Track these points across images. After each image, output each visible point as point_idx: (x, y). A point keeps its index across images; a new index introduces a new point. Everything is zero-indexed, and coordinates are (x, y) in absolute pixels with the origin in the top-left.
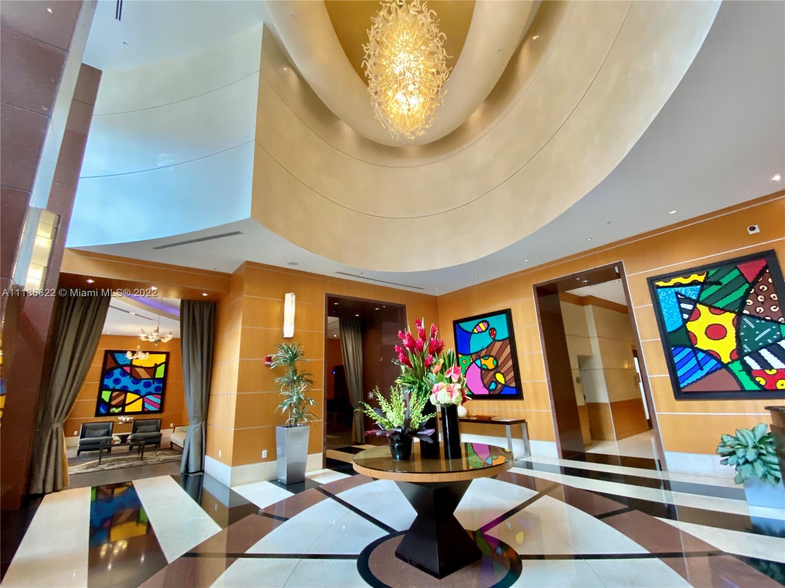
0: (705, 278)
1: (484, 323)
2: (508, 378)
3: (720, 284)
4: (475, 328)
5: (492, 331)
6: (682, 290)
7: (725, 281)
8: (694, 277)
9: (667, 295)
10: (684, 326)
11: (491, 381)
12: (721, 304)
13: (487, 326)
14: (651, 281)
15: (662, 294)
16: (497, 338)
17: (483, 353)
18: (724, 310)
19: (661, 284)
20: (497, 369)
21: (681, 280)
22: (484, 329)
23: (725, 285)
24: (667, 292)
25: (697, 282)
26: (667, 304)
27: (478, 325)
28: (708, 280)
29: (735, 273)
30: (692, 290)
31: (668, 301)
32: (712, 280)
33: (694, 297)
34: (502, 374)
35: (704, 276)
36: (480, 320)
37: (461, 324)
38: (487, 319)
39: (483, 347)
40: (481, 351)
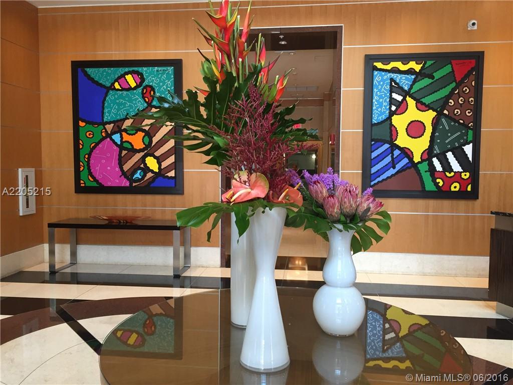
0: (421, 67)
1: (135, 76)
2: (165, 164)
3: (433, 77)
4: (116, 80)
5: (148, 91)
6: (397, 77)
7: (437, 75)
8: (412, 65)
9: (383, 80)
10: (389, 118)
11: (136, 167)
12: (427, 100)
13: (138, 80)
14: (370, 59)
15: (377, 77)
16: (154, 103)
17: (128, 123)
18: (428, 107)
19: (379, 65)
20: (149, 150)
21: (399, 65)
22: (133, 84)
23: (437, 80)
24: (382, 76)
25: (413, 70)
26: (380, 91)
27: (122, 76)
28: (423, 72)
29: (448, 69)
30: (407, 79)
31: (381, 88)
32: (427, 72)
33: (406, 88)
34: (155, 157)
35: (422, 65)
36: (127, 70)
37: (90, 71)
38: (140, 69)
39: (128, 114)
40: (124, 120)
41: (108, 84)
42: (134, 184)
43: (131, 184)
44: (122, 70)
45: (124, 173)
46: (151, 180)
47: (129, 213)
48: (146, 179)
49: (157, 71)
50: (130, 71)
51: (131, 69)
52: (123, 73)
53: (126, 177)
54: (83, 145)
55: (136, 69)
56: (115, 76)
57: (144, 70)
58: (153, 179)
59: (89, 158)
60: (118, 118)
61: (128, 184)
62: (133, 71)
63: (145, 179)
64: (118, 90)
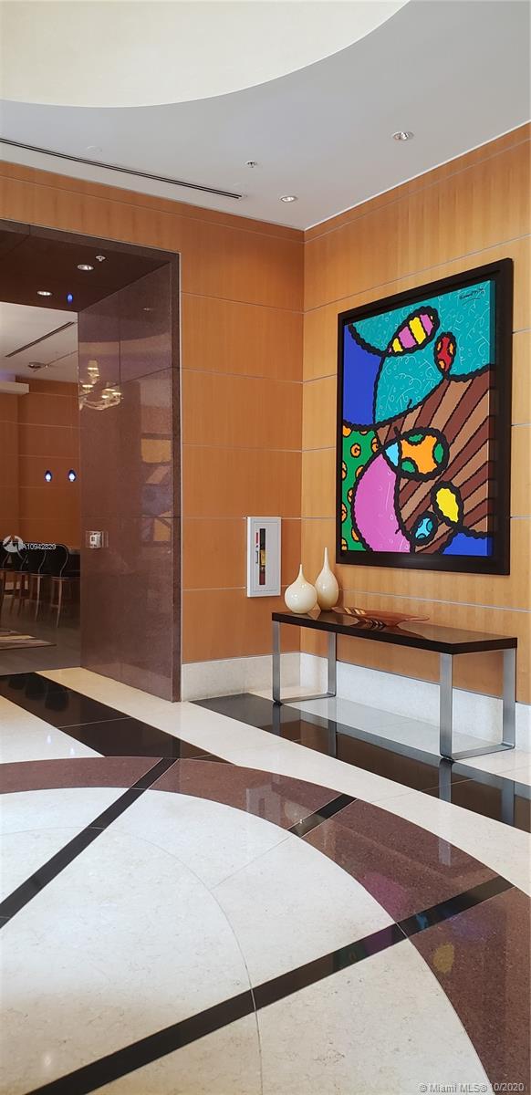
1: (425, 317)
2: (469, 505)
4: (396, 336)
5: (444, 345)
11: (421, 511)
13: (430, 326)
16: (455, 371)
17: (409, 422)
20: (442, 475)
22: (421, 337)
27: (406, 324)
34: (455, 490)
36: (411, 309)
37: (360, 326)
38: (432, 303)
39: (411, 401)
40: (404, 414)
42: (418, 549)
43: (412, 548)
44: (404, 313)
45: (402, 526)
46: (445, 539)
48: (437, 536)
49: (462, 297)
50: (416, 310)
52: (405, 317)
53: (405, 533)
54: (346, 472)
56: (394, 326)
58: (449, 539)
59: (353, 497)
60: (397, 412)
61: (407, 548)
62: (422, 308)
64: (399, 354)
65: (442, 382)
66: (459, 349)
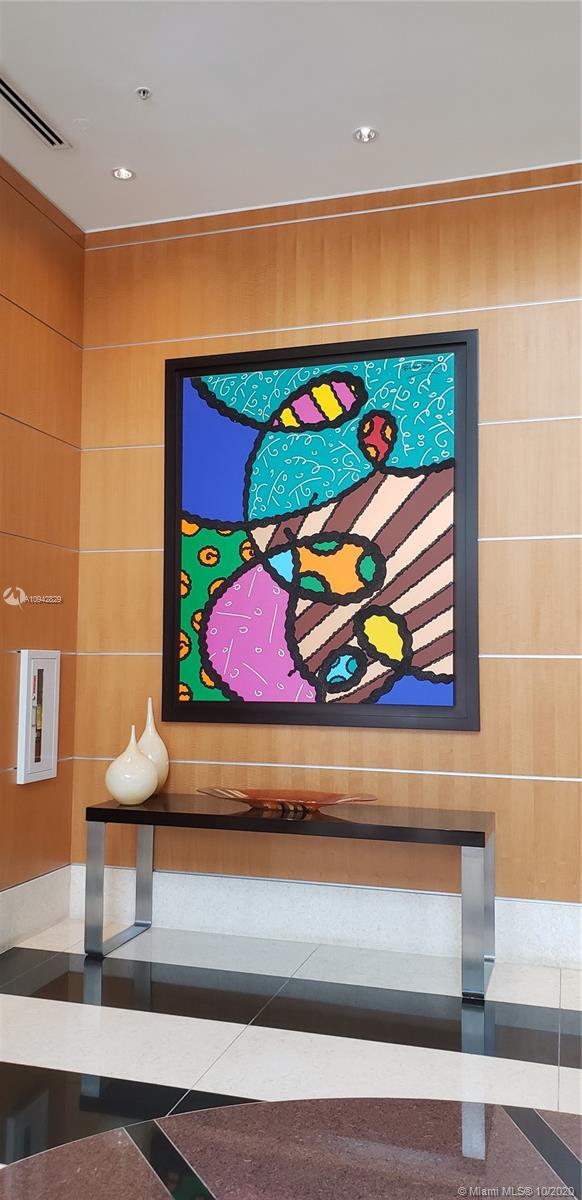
1: (341, 387)
2: (420, 639)
4: (287, 403)
5: (376, 428)
11: (336, 645)
13: (349, 399)
16: (393, 461)
20: (372, 598)
22: (333, 411)
27: (306, 390)
34: (393, 617)
36: (317, 371)
37: (215, 382)
38: (354, 368)
39: (316, 495)
40: (304, 512)
41: (263, 416)
42: (330, 697)
43: (320, 697)
44: (301, 375)
45: (301, 666)
46: (380, 684)
47: (313, 785)
48: (365, 680)
49: (405, 368)
50: (325, 375)
51: (328, 369)
52: (305, 381)
53: (307, 675)
54: (189, 587)
55: (342, 367)
56: (283, 391)
57: (364, 369)
58: (387, 683)
59: (204, 624)
61: (310, 696)
62: (335, 373)
63: (362, 683)
64: (291, 429)
65: (371, 475)
66: (403, 434)
